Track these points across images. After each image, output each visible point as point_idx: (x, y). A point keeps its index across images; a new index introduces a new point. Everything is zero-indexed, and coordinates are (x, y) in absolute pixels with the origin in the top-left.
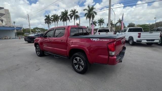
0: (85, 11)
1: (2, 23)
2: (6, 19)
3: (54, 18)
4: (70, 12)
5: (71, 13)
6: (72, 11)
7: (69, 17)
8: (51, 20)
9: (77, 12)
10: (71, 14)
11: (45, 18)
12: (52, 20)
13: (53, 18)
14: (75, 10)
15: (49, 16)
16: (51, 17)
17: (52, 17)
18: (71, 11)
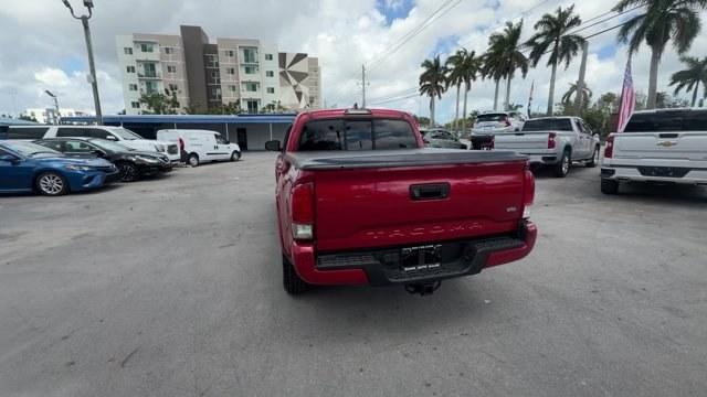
0: (625, 10)
1: (297, 101)
2: (311, 89)
3: (456, 69)
4: (536, 27)
5: (540, 30)
6: (548, 20)
7: (527, 53)
8: (442, 78)
9: (576, 21)
10: (538, 36)
11: (424, 70)
12: (448, 75)
13: (453, 67)
14: (563, 15)
15: (437, 61)
16: (447, 63)
17: (450, 66)
18: (540, 23)
